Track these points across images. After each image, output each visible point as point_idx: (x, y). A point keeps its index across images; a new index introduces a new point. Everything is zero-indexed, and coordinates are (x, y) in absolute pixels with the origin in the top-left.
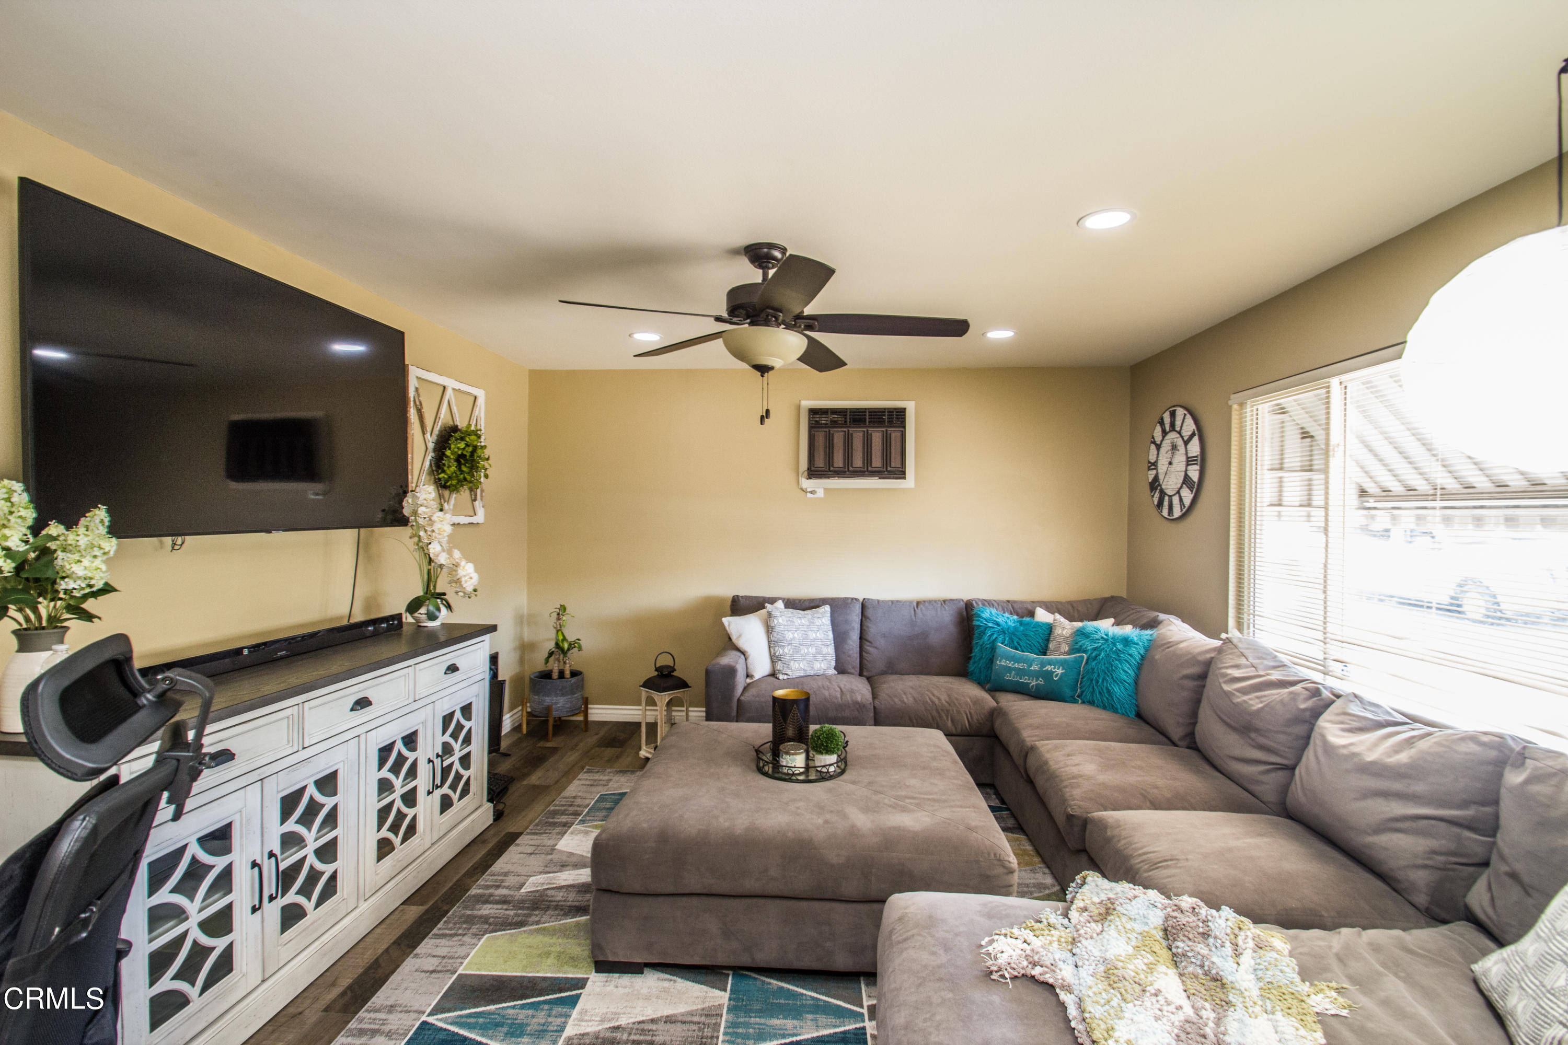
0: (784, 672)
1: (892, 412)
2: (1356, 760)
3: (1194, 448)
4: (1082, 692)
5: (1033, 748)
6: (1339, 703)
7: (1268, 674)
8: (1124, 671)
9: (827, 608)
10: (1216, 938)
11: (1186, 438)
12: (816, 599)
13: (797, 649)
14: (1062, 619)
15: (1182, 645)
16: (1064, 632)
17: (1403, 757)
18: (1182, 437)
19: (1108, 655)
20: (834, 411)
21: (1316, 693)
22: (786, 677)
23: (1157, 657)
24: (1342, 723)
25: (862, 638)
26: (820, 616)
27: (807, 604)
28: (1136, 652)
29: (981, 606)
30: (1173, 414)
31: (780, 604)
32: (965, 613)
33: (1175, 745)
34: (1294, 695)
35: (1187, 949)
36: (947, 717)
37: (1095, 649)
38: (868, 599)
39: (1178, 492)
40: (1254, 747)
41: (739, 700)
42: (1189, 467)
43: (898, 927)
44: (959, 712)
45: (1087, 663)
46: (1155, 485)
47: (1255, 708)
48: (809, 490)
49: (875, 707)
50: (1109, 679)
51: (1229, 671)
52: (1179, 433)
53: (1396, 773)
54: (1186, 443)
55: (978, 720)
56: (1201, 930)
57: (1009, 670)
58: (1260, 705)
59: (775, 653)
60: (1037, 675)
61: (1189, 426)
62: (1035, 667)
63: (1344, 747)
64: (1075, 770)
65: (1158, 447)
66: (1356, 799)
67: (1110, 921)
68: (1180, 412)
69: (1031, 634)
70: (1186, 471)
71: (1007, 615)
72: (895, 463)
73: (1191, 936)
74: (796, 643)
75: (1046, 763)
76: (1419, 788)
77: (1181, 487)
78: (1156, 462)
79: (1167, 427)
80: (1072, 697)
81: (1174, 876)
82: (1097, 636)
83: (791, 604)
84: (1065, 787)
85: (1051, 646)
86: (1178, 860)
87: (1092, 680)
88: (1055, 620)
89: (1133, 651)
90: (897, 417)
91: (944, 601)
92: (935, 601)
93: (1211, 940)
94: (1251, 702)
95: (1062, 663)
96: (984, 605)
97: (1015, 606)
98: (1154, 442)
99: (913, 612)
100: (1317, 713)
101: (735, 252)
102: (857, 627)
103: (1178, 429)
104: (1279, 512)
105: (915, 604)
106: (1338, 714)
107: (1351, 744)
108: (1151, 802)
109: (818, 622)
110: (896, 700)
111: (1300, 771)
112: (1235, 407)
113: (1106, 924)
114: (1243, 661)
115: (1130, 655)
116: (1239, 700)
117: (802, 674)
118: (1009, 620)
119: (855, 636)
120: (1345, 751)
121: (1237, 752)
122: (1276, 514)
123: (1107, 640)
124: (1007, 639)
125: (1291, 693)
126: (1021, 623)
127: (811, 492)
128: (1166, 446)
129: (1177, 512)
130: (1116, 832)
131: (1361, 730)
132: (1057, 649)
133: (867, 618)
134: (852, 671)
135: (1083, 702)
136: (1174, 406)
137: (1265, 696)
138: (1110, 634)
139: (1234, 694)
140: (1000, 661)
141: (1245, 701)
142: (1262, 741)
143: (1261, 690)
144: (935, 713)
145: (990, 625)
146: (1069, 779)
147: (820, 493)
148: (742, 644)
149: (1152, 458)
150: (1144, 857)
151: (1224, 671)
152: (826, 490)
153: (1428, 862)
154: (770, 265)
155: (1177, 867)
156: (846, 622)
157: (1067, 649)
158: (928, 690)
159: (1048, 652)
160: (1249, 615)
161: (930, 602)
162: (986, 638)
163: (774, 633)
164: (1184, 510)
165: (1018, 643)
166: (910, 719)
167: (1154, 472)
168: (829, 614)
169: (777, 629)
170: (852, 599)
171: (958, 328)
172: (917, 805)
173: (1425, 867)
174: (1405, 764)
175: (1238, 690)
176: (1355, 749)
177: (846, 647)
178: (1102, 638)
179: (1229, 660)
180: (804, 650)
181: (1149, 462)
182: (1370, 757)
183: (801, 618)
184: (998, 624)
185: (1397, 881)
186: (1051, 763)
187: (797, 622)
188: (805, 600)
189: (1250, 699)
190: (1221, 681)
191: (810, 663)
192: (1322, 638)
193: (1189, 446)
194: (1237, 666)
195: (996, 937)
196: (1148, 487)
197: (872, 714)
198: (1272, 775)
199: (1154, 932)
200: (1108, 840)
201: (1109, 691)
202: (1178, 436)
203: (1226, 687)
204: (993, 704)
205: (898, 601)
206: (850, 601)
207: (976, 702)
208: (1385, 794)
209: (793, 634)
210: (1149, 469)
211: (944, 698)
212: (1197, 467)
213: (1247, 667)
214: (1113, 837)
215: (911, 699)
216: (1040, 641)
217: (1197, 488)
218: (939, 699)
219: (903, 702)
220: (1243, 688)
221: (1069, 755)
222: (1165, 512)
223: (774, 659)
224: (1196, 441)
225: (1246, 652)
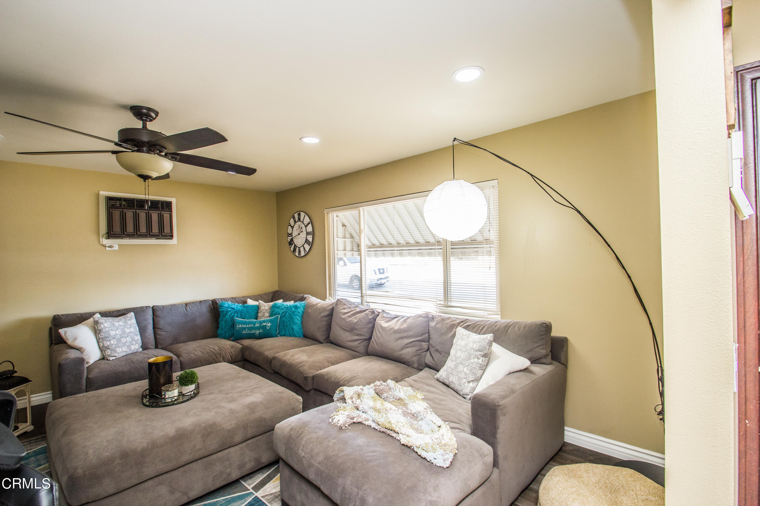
0: (112, 355)
1: (164, 203)
2: (392, 330)
3: (310, 229)
4: (279, 332)
5: (274, 358)
6: (380, 314)
7: (355, 310)
8: (297, 319)
9: (132, 314)
10: (393, 388)
11: (306, 225)
12: (122, 310)
13: (119, 340)
14: (263, 302)
15: (319, 305)
16: (266, 308)
17: (405, 326)
18: (304, 224)
19: (289, 314)
20: (126, 200)
21: (373, 312)
22: (114, 358)
23: (309, 311)
24: (384, 320)
25: (154, 328)
26: (130, 319)
27: (116, 313)
28: (301, 310)
29: (220, 301)
30: (299, 215)
31: (98, 315)
32: (212, 306)
33: (321, 343)
34: (367, 315)
35: (387, 395)
36: (220, 357)
37: (283, 313)
38: (156, 306)
39: (303, 246)
40: (355, 335)
41: (87, 378)
42: (308, 236)
43: (292, 433)
44: (225, 353)
45: (280, 319)
46: (291, 243)
47: (355, 322)
48: (107, 245)
49: (180, 361)
50: (292, 323)
51: (342, 311)
52: (303, 222)
53: (405, 330)
54: (306, 226)
55: (235, 354)
56: (388, 388)
57: (244, 329)
58: (356, 320)
59: (103, 345)
60: (258, 328)
61: (307, 220)
62: (257, 325)
63: (388, 327)
64: (299, 360)
65: (292, 227)
66: (395, 342)
67: (362, 397)
68: (302, 214)
69: (250, 311)
70: (306, 237)
71: (236, 304)
72: (167, 230)
73: (387, 391)
74: (118, 337)
75: (285, 361)
76: (411, 333)
77: (304, 244)
78: (292, 233)
79: (297, 220)
80: (276, 335)
81: (358, 382)
82: (283, 307)
83: (105, 314)
84: (299, 367)
85: (260, 315)
86: (356, 376)
87: (284, 325)
88: (259, 304)
89: (299, 311)
90: (168, 206)
91: (201, 302)
92: (196, 302)
93: (392, 390)
94: (353, 320)
95: (270, 321)
96: (222, 301)
97: (236, 299)
98: (290, 225)
99: (185, 309)
100: (375, 319)
101: (124, 107)
102: (151, 321)
103: (302, 220)
104: (345, 253)
105: (185, 305)
106: (382, 318)
107: (390, 326)
108: (331, 363)
109: (129, 322)
110: (192, 355)
111: (374, 338)
112: (326, 214)
113: (361, 399)
114: (346, 307)
115: (299, 312)
116: (348, 320)
117: (125, 354)
118: (237, 306)
119: (150, 327)
120: (388, 328)
121: (350, 339)
122: (344, 253)
123: (287, 308)
124: (239, 315)
125: (365, 314)
126: (244, 306)
127: (110, 247)
128: (296, 227)
129: (303, 254)
130: (329, 376)
131: (389, 321)
132: (263, 316)
133: (156, 316)
134: (152, 347)
135: (280, 336)
136: (299, 211)
137: (357, 317)
138: (289, 305)
139: (346, 319)
140: (238, 326)
141: (351, 320)
142: (357, 332)
143: (355, 315)
144: (214, 357)
145: (229, 310)
146: (299, 364)
147: (116, 247)
148: (77, 344)
149: (290, 232)
150: (344, 380)
151: (340, 311)
152: (119, 245)
153: (417, 354)
154: (149, 120)
155: (357, 379)
156: (145, 320)
157: (268, 315)
158: (207, 346)
159: (258, 318)
160: (333, 291)
161: (193, 303)
162: (228, 316)
163: (102, 334)
164: (306, 253)
165: (244, 316)
166: (201, 362)
167: (291, 237)
168: (134, 317)
169: (104, 330)
170: (146, 307)
171: (250, 171)
172: (251, 392)
173: (416, 355)
174: (406, 327)
175: (348, 317)
176: (391, 327)
177: (147, 334)
178: (285, 307)
179: (341, 307)
180: (123, 340)
181: (288, 234)
182: (396, 328)
183: (119, 322)
184: (233, 309)
185: (408, 362)
186: (287, 361)
187: (117, 324)
188: (113, 312)
189: (353, 319)
190: (340, 315)
191: (129, 347)
192: (360, 295)
193: (307, 228)
194: (344, 309)
195: (334, 417)
196: (288, 244)
197: (179, 365)
198: (362, 343)
199: (374, 395)
200: (327, 380)
201: (292, 328)
202: (302, 223)
203: (343, 317)
204: (240, 346)
205: (174, 305)
206: (145, 308)
207: (232, 347)
208: (402, 338)
209: (116, 332)
210: (288, 236)
211: (217, 348)
212: (311, 236)
213: (347, 308)
214: (328, 378)
215: (200, 352)
216: (254, 313)
217: (311, 244)
218: (214, 349)
219: (196, 355)
220: (349, 316)
221: (293, 356)
222: (297, 254)
223: (102, 349)
224: (310, 225)
225: (346, 303)
